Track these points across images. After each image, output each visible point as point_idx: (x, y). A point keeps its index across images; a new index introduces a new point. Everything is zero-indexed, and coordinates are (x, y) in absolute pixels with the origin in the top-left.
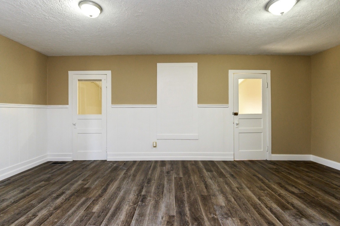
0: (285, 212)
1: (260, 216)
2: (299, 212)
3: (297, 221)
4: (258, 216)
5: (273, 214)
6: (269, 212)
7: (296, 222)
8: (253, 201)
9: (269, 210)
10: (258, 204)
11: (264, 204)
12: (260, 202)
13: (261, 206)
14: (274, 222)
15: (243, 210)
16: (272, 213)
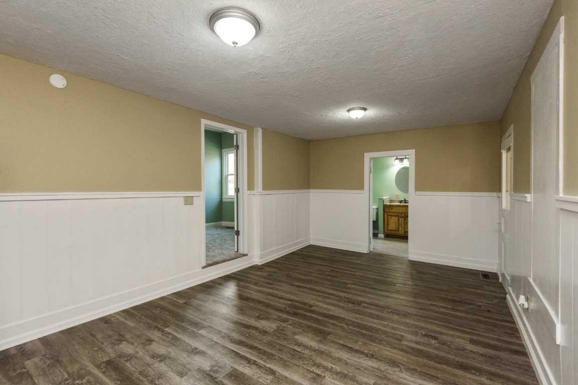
0: (232, 367)
1: (254, 346)
2: (215, 378)
3: (215, 361)
4: (256, 345)
5: (243, 355)
6: (248, 355)
7: (217, 359)
8: (275, 361)
9: (251, 359)
10: (268, 361)
11: (261, 365)
12: (268, 365)
13: (261, 359)
14: (238, 347)
15: (274, 342)
16: (245, 356)
